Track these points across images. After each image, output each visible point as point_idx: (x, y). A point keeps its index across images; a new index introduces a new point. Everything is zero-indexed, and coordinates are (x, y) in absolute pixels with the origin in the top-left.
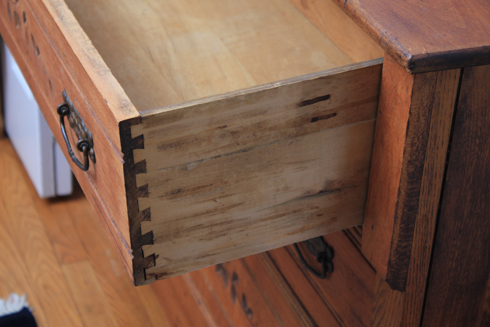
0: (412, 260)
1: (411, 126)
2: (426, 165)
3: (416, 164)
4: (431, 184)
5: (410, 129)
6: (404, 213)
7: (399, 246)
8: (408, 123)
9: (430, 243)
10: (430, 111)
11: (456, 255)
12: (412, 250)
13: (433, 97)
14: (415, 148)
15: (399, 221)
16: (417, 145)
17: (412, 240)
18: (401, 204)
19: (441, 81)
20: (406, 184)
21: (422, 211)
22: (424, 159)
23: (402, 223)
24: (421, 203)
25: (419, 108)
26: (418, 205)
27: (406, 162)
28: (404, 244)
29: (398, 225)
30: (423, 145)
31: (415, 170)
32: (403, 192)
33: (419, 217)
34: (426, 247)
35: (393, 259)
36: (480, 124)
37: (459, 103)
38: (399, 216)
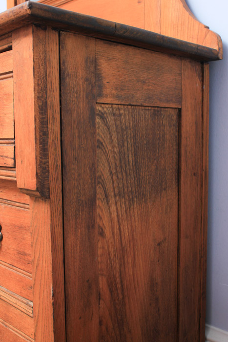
0: (50, 174)
1: (35, 71)
2: (49, 103)
3: (43, 100)
4: (53, 117)
5: (36, 73)
6: (40, 136)
7: (41, 162)
8: (34, 68)
9: (59, 163)
10: (45, 62)
11: (76, 176)
12: (50, 166)
13: (46, 54)
14: (40, 88)
15: (38, 141)
16: (41, 85)
17: (48, 158)
18: (37, 128)
19: (49, 44)
20: (38, 113)
21: (51, 137)
22: (47, 97)
23: (40, 144)
24: (50, 131)
25: (39, 60)
26: (48, 131)
27: (36, 97)
28: (44, 161)
29: (38, 145)
30: (44, 87)
31: (43, 104)
32: (38, 120)
33: (50, 141)
34: (58, 165)
35: (39, 172)
36: (75, 83)
37: (61, 65)
38: (38, 137)
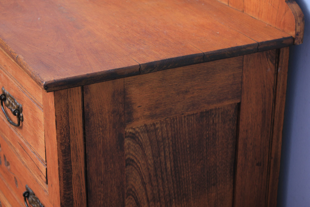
0: (75, 201)
1: (57, 123)
2: (72, 145)
3: (65, 145)
4: (77, 156)
5: (58, 125)
6: (64, 174)
7: (65, 194)
8: (56, 121)
9: (84, 190)
10: (68, 114)
11: (102, 197)
12: (74, 195)
13: (68, 106)
14: (63, 135)
15: (62, 179)
16: (64, 134)
17: (72, 190)
18: (61, 169)
19: (70, 96)
20: (62, 157)
21: (75, 172)
22: (70, 142)
23: (64, 180)
24: (73, 168)
25: (61, 113)
26: (71, 168)
27: (59, 144)
28: (68, 193)
29: (62, 181)
30: (67, 133)
31: (66, 148)
32: (61, 162)
33: (74, 176)
34: (82, 193)
35: (63, 202)
36: (100, 119)
37: (85, 108)
38: (62, 176)
